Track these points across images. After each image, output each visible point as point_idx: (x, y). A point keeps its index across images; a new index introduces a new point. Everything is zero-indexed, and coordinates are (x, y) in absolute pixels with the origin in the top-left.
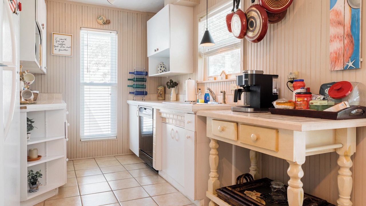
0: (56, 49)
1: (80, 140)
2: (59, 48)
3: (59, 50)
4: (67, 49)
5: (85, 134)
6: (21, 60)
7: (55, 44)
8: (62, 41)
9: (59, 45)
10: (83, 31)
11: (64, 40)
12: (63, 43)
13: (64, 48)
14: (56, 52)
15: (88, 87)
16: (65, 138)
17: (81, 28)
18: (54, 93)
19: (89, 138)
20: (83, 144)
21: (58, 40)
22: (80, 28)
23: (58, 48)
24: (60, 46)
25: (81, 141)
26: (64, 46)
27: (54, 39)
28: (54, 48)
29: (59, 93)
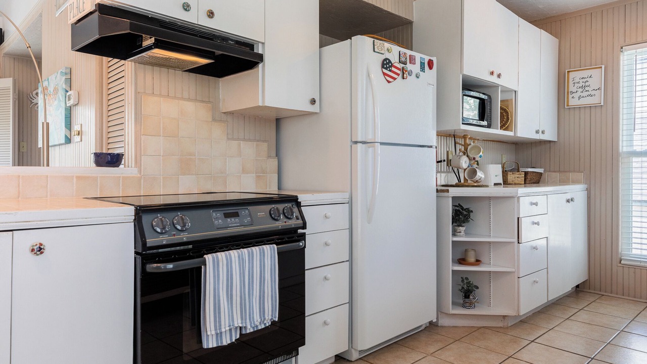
0: (573, 97)
1: (619, 261)
2: (579, 94)
3: (579, 98)
4: (593, 93)
5: (634, 252)
6: (439, 130)
7: (572, 89)
8: (584, 80)
9: (578, 90)
10: (629, 52)
11: (588, 79)
12: (587, 84)
13: (588, 93)
14: (574, 102)
15: (640, 159)
16: (518, 243)
17: (622, 48)
18: (569, 171)
19: (641, 262)
20: (626, 270)
21: (577, 80)
22: (619, 47)
23: (576, 95)
24: (581, 90)
25: (620, 263)
26: (587, 89)
27: (571, 80)
28: (570, 96)
29: (579, 172)
